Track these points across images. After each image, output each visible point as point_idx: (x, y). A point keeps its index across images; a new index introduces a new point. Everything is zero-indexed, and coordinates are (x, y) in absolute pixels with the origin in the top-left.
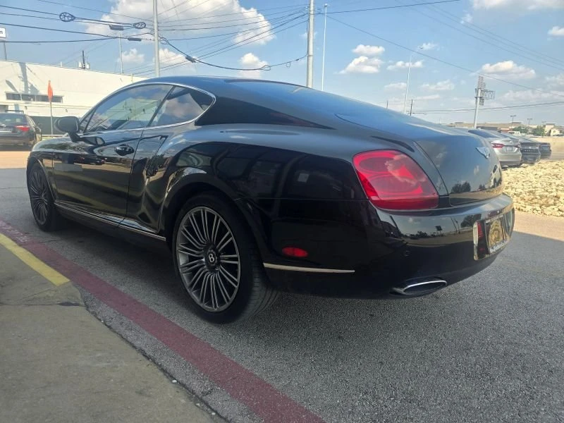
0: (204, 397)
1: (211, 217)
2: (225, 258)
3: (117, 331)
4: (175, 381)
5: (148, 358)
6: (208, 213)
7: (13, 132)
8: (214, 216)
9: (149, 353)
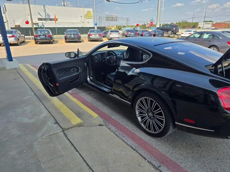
0: (159, 168)
1: (146, 100)
2: (156, 112)
3: (120, 137)
4: (147, 160)
5: (134, 150)
6: (145, 99)
7: (45, 37)
8: (147, 99)
9: (134, 148)
